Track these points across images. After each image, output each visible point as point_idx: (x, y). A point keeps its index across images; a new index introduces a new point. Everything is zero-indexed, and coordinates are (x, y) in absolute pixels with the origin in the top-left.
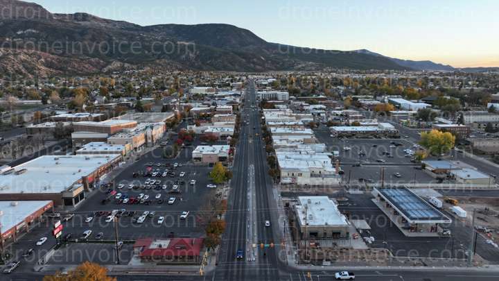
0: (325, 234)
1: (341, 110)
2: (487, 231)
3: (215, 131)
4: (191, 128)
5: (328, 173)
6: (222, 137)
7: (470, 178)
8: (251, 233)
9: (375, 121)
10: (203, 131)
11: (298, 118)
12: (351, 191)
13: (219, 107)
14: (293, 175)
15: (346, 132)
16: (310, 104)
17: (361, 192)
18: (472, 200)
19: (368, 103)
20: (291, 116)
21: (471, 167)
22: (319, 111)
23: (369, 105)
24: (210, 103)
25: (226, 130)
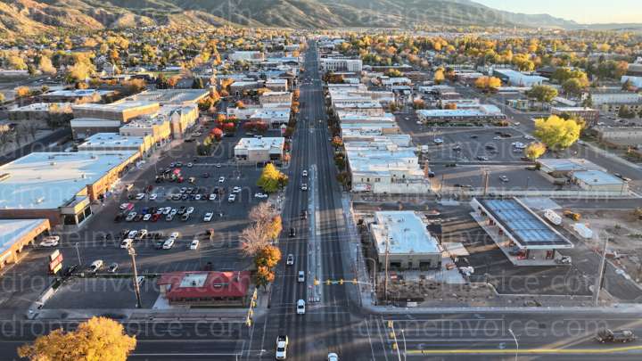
0: (410, 264)
1: (431, 85)
2: (617, 256)
3: (264, 116)
4: (232, 112)
5: (414, 178)
6: (273, 124)
7: (597, 183)
8: (314, 263)
9: (476, 102)
10: (248, 116)
11: (374, 97)
12: (444, 202)
13: (270, 81)
14: (368, 180)
15: (438, 117)
16: (390, 77)
17: (457, 203)
18: (599, 214)
19: (466, 75)
20: (365, 95)
21: (599, 168)
22: (402, 87)
23: (468, 79)
24: (257, 74)
25: (279, 116)
